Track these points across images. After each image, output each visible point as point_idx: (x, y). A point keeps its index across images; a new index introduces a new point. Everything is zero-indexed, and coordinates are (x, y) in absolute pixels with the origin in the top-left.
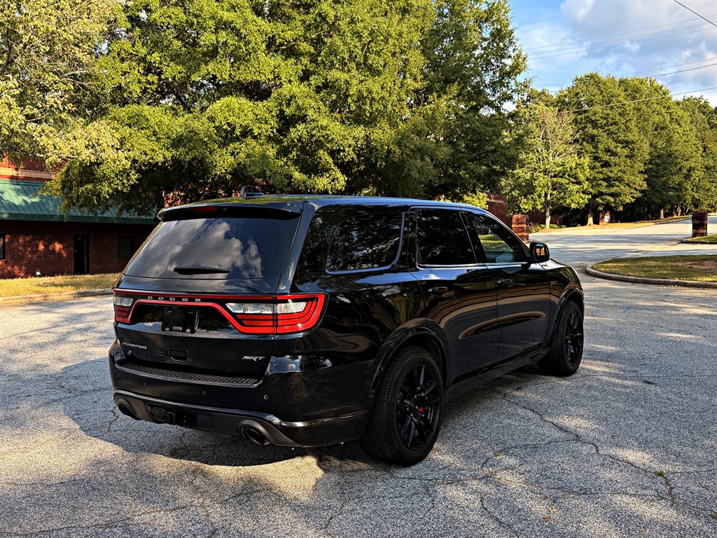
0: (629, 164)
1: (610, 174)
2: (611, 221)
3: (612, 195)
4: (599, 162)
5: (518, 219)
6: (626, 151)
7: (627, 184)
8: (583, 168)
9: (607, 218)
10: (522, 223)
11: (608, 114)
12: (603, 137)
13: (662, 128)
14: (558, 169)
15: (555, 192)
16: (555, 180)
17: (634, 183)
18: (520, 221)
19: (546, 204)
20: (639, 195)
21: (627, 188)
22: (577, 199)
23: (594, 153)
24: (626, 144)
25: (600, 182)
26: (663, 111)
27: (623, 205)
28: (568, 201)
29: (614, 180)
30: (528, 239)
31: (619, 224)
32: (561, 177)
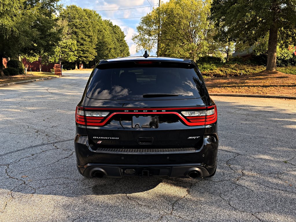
0: (91, 45)
1: (84, 49)
2: (83, 68)
3: (85, 57)
4: (79, 43)
5: (57, 66)
6: (89, 40)
7: (90, 53)
8: (74, 45)
9: (82, 66)
10: (59, 68)
11: (81, 23)
12: (80, 33)
13: (101, 32)
14: (64, 45)
15: (63, 55)
16: (63, 49)
17: (93, 53)
18: (58, 67)
19: (60, 59)
20: (94, 58)
21: (90, 54)
22: (73, 58)
23: (77, 39)
24: (89, 36)
25: (80, 51)
26: (100, 24)
27: (89, 61)
28: (69, 59)
29: (85, 51)
30: (61, 75)
31: (87, 69)
32: (65, 48)
